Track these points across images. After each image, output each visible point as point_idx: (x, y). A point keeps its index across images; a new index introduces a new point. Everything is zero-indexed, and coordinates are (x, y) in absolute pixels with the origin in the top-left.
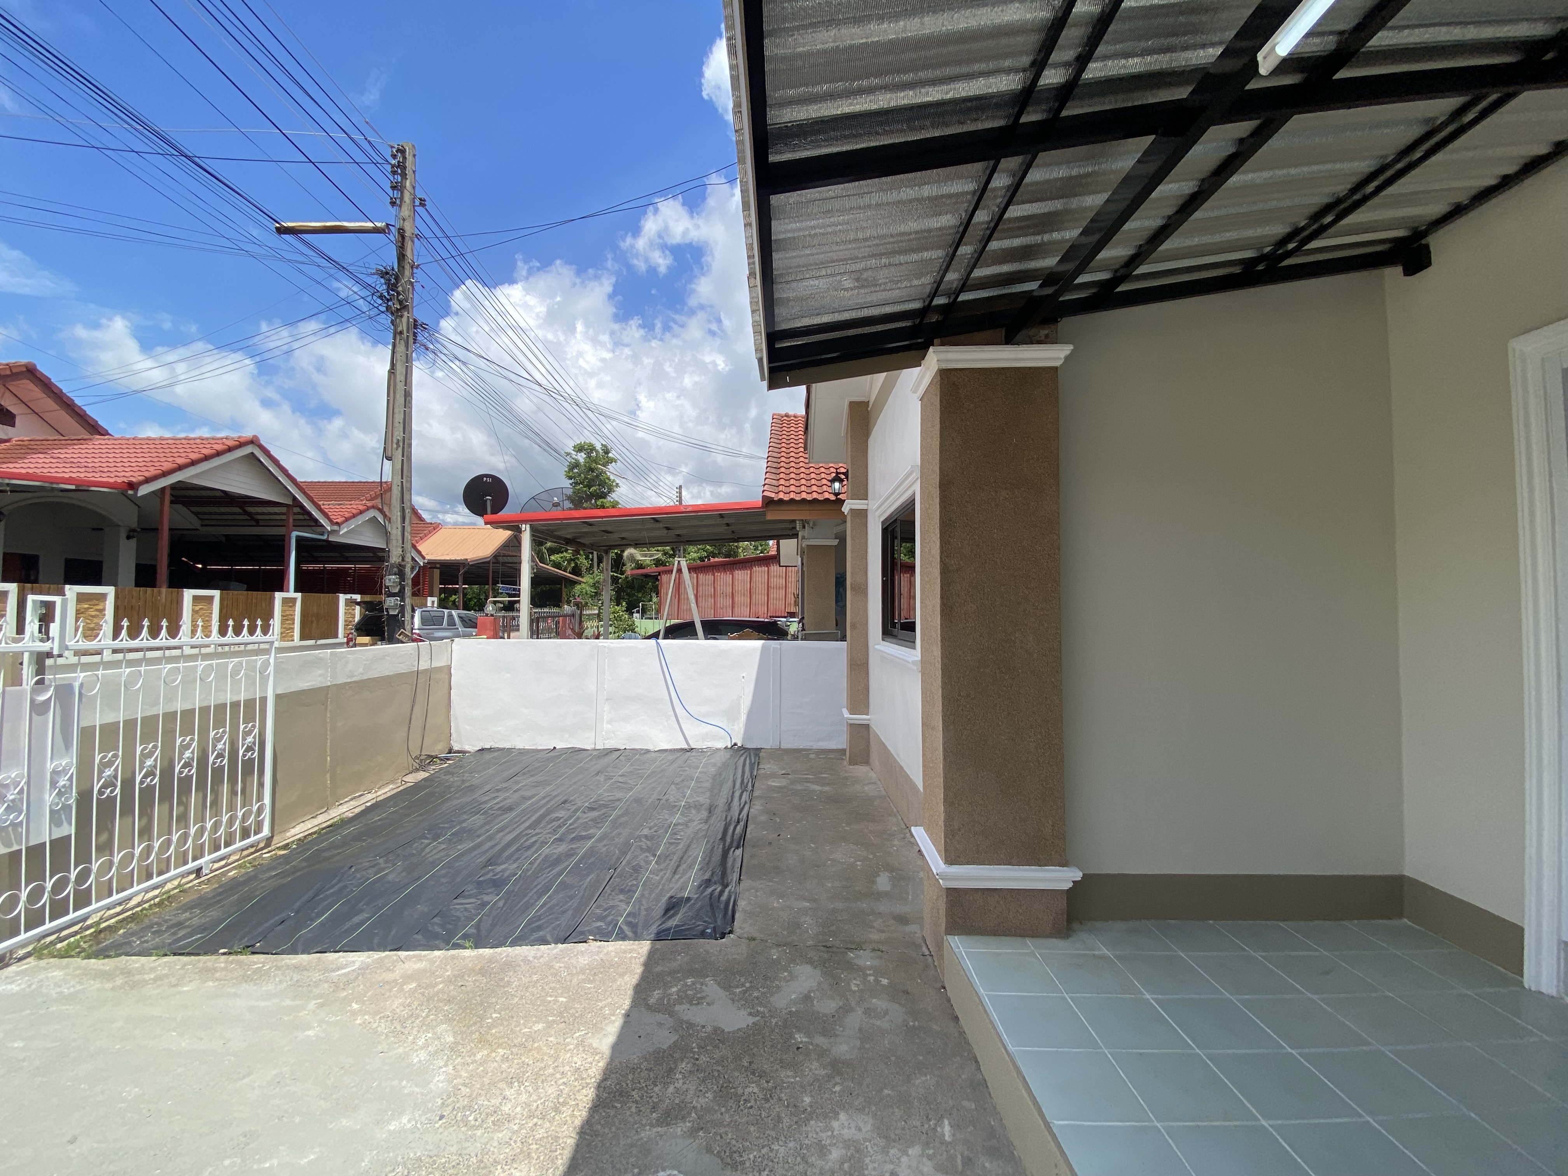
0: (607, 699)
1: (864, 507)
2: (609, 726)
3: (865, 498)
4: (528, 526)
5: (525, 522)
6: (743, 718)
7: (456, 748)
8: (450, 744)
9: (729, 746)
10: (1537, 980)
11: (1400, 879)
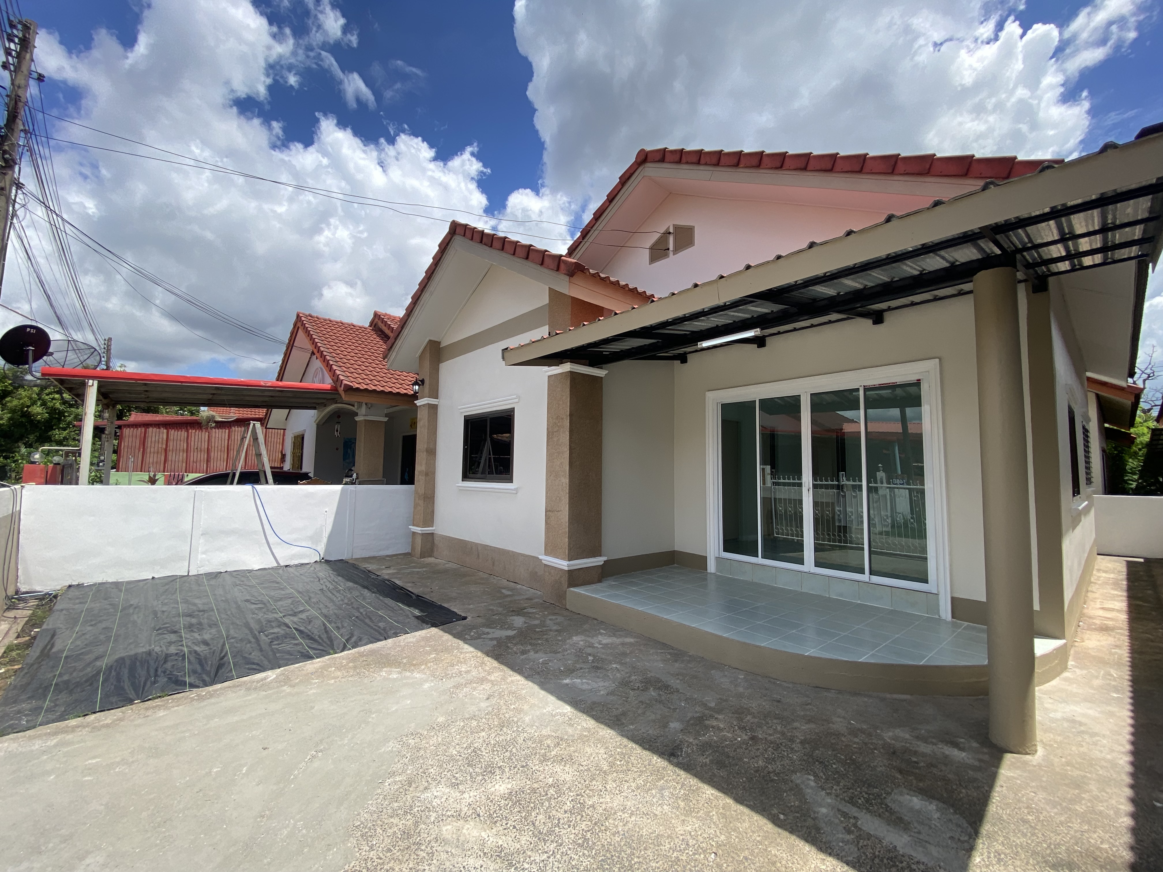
0: (202, 535)
1: (437, 403)
2: (204, 556)
3: (436, 397)
4: (96, 383)
5: (93, 378)
6: (325, 540)
7: (23, 590)
8: (16, 586)
9: (318, 560)
10: (710, 570)
11: (674, 552)
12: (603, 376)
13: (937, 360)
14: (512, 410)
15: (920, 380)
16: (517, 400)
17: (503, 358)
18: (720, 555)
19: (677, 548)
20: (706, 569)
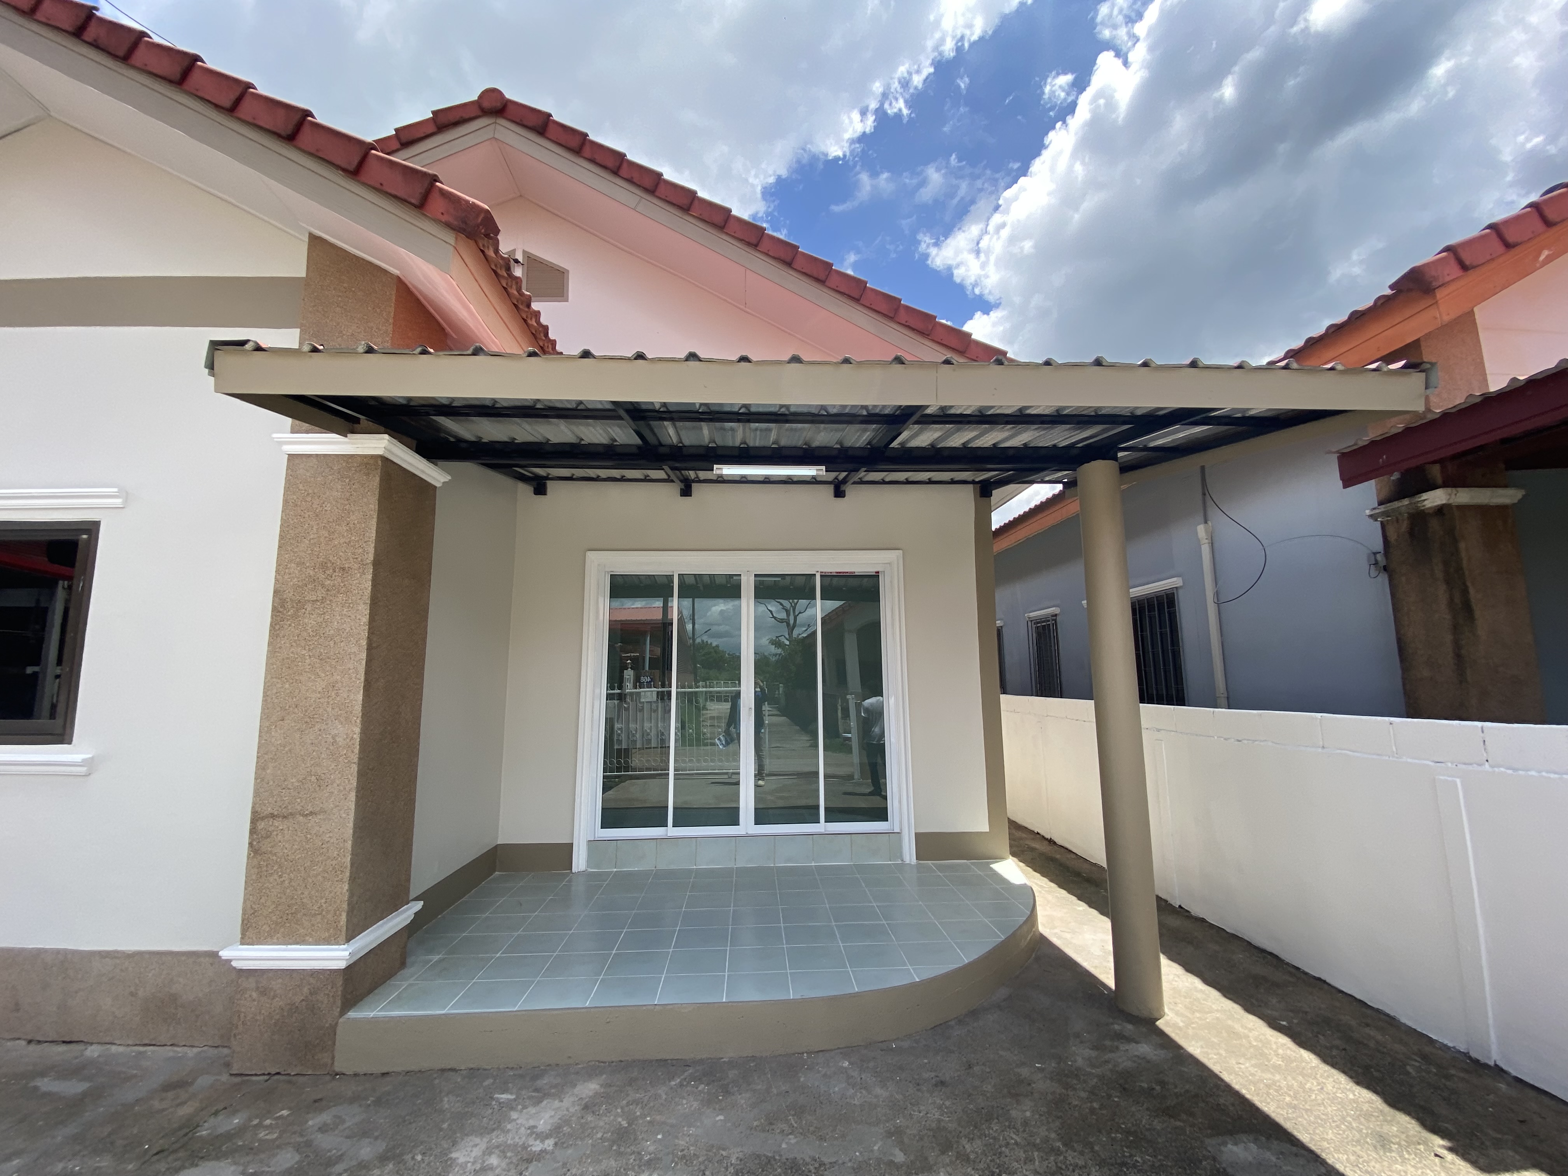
10: (578, 866)
11: (497, 848)
12: (438, 485)
13: (901, 552)
14: (92, 529)
15: (878, 572)
16: (118, 502)
17: (210, 365)
18: (596, 836)
19: (502, 839)
20: (570, 867)
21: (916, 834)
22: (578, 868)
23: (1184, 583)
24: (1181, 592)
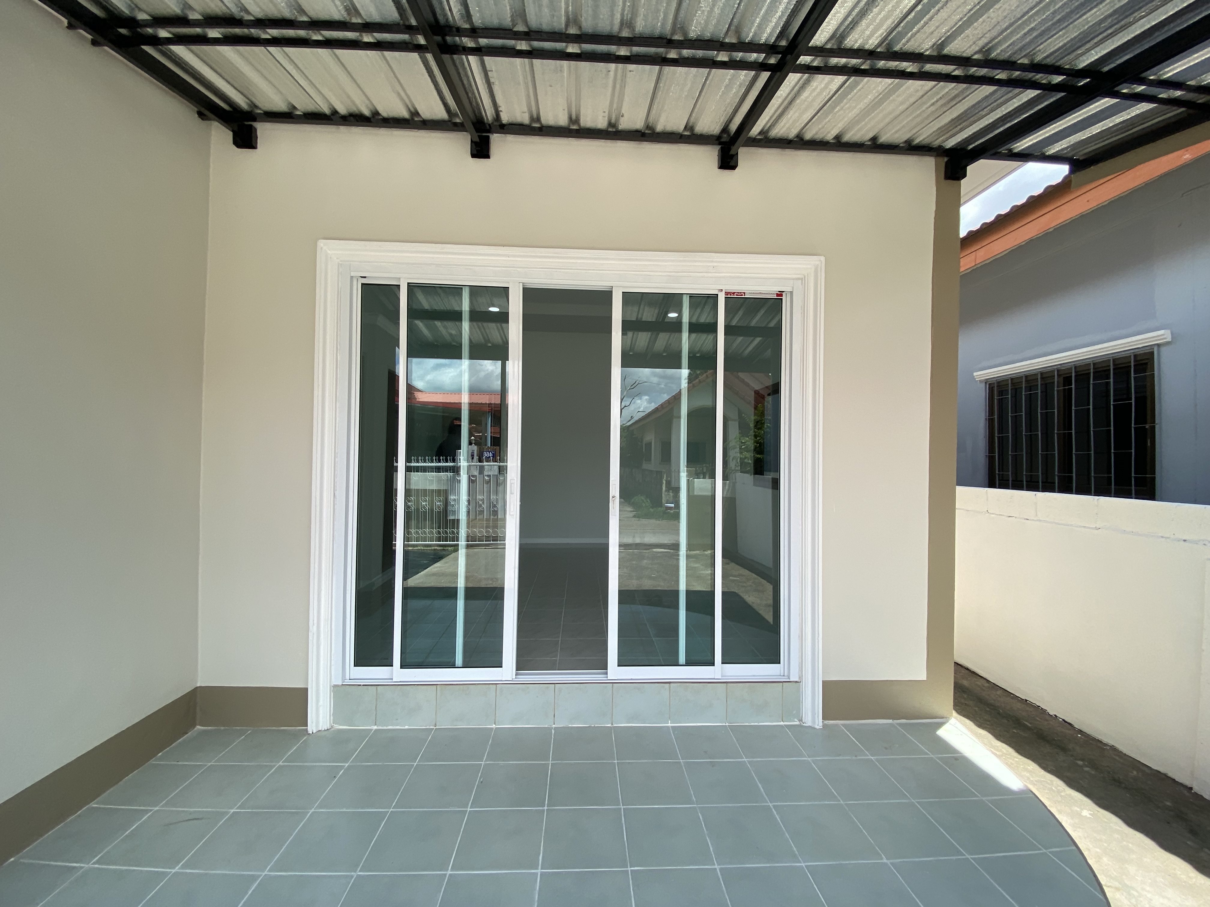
10: (317, 722)
11: (196, 691)
13: (822, 260)
18: (347, 677)
19: (201, 682)
20: (304, 722)
21: (826, 685)
22: (317, 725)
23: (1172, 338)
24: (1163, 349)
